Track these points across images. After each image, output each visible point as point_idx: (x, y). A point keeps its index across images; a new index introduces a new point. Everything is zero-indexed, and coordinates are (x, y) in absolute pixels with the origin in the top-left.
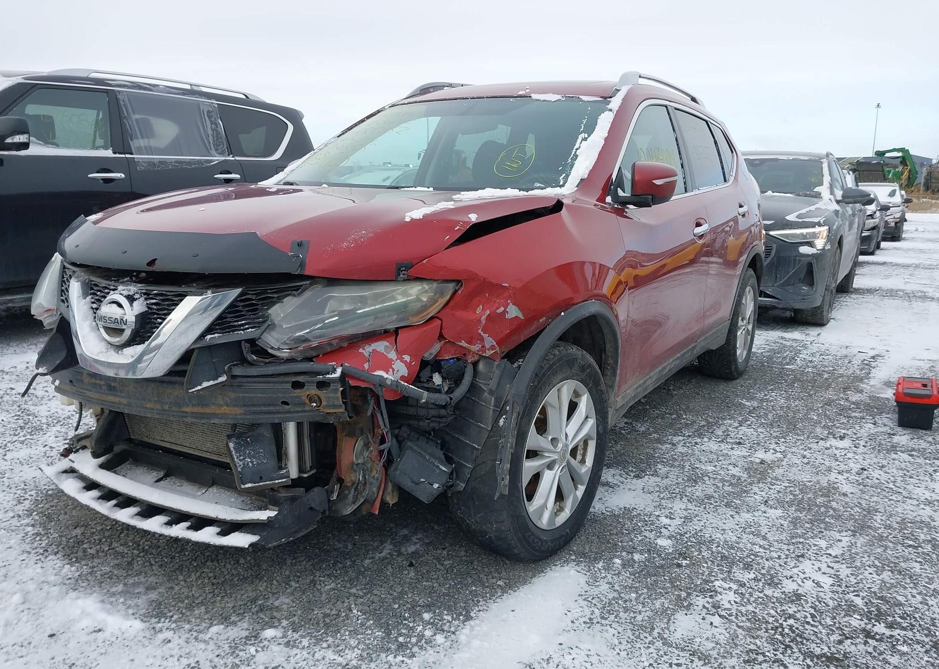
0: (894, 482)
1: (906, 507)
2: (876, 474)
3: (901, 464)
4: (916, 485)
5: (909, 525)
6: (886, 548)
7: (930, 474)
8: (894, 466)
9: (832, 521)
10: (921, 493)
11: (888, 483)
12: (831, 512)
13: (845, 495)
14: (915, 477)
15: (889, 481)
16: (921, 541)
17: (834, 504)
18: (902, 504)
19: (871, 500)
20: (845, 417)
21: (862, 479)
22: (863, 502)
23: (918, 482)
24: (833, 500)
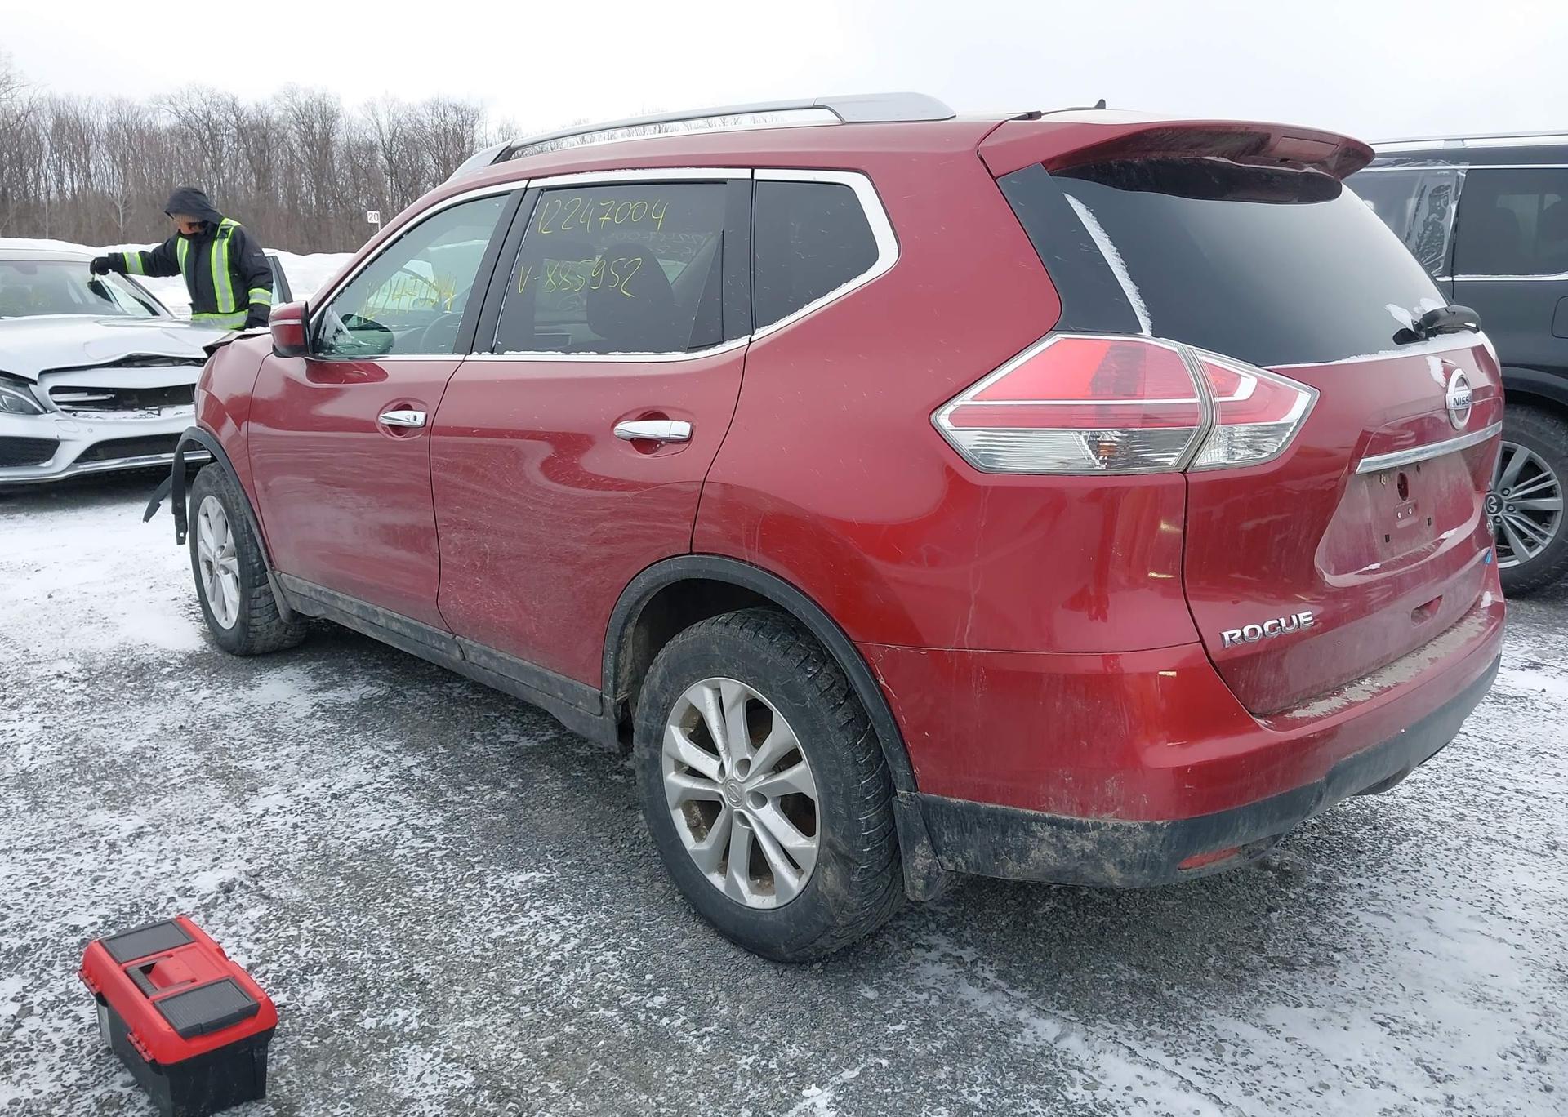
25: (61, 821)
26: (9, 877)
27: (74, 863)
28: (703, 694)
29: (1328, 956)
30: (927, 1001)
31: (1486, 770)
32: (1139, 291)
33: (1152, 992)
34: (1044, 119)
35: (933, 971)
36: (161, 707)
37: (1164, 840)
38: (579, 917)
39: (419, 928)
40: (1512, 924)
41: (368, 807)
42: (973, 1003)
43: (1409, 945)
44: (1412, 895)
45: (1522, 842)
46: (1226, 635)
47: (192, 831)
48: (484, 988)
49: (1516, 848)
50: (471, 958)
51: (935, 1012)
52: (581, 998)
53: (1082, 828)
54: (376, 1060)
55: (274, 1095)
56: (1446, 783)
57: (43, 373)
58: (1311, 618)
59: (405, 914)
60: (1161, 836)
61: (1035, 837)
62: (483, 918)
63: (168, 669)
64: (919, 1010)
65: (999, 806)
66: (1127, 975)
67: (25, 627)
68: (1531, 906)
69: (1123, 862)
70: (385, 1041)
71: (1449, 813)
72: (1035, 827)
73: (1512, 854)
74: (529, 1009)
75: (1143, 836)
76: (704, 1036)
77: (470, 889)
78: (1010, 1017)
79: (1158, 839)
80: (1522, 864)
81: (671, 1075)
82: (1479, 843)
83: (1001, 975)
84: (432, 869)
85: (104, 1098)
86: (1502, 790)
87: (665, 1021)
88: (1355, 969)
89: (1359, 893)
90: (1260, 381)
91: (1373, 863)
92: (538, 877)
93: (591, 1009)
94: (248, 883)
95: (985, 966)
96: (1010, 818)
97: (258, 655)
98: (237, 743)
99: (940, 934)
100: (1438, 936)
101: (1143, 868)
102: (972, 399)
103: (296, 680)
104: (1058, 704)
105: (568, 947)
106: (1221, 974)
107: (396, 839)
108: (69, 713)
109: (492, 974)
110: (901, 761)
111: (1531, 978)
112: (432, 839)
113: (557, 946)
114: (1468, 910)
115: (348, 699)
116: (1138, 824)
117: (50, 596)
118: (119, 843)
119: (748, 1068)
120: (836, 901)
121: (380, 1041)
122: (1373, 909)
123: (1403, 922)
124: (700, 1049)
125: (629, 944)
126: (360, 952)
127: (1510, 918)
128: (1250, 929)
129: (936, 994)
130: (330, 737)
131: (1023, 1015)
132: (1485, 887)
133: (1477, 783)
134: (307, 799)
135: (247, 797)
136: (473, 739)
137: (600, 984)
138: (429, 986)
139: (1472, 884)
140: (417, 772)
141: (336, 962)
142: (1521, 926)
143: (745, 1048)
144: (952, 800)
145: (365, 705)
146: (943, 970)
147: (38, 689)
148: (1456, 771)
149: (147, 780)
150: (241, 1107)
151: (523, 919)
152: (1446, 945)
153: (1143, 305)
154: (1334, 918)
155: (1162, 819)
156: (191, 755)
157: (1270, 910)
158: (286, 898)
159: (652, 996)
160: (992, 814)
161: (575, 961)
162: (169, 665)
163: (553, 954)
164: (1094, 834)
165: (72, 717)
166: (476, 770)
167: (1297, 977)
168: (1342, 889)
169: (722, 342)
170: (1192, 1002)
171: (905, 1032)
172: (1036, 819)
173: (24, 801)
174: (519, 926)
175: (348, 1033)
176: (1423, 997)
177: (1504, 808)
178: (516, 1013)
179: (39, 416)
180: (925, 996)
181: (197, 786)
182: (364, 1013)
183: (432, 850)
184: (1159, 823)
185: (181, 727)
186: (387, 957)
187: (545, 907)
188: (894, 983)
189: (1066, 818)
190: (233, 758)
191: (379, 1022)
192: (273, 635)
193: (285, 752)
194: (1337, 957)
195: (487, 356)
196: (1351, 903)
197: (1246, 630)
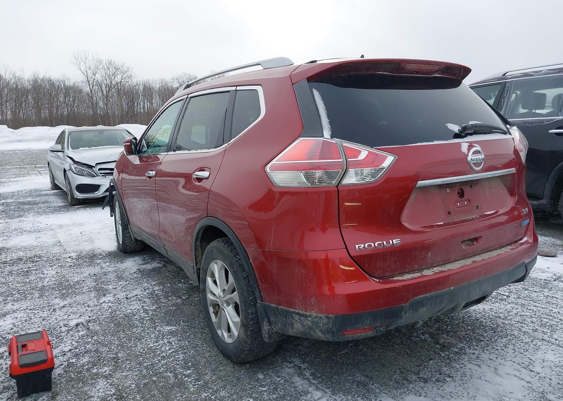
0: (35, 314)
1: (26, 305)
2: (45, 314)
3: (34, 326)
4: (23, 318)
5: (23, 298)
6: (30, 287)
7: (15, 326)
8: (38, 323)
9: (54, 286)
10: (19, 315)
11: (38, 313)
12: (57, 289)
13: (56, 298)
14: (24, 322)
15: (38, 314)
16: (17, 294)
17: (58, 292)
18: (27, 305)
19: (43, 301)
20: (91, 350)
21: (52, 308)
22: (46, 298)
23: (22, 320)
24: (59, 293)
25: (45, 301)
26: (21, 317)
27: (41, 314)
28: (214, 265)
29: (444, 379)
30: (279, 381)
31: (557, 312)
32: (329, 122)
33: (365, 385)
34: (318, 62)
35: (288, 370)
36: (93, 268)
37: (333, 323)
38: (179, 342)
39: (127, 342)
40: (532, 373)
41: (135, 302)
42: (295, 383)
43: (481, 378)
44: (495, 359)
45: (557, 342)
46: (357, 246)
47: (79, 307)
48: (136, 363)
49: (553, 344)
50: (138, 353)
51: (280, 385)
52: (164, 369)
53: (306, 316)
54: (90, 383)
55: (54, 390)
56: (537, 317)
57: (97, 164)
58: (400, 242)
59: (126, 337)
60: (332, 321)
61: (294, 319)
62: (149, 340)
63: (101, 256)
64: (275, 384)
65: (284, 307)
66: (359, 378)
67: (69, 243)
68: (546, 367)
69: (321, 330)
70: (96, 377)
71: (531, 328)
72: (294, 316)
73: (550, 346)
74: (145, 371)
75: (325, 321)
76: (195, 385)
77: (151, 330)
78: (306, 389)
79: (330, 322)
80: (552, 350)
81: (178, 397)
82: (537, 341)
83: (312, 374)
84: (142, 323)
85: (6, 386)
86: (560, 321)
87: (187, 379)
88: (453, 384)
89: (472, 356)
90: (369, 152)
91: (485, 345)
92: (174, 328)
93: (165, 372)
94: (85, 324)
95: (308, 371)
96: (287, 312)
97: (129, 253)
98: (108, 280)
99: (298, 358)
100: (496, 375)
101: (328, 333)
102: (276, 161)
103: (137, 261)
104: (296, 270)
105: (170, 352)
106: (397, 382)
107: (137, 313)
108: (66, 269)
109: (141, 358)
110: (258, 291)
111: (527, 395)
112: (148, 314)
113: (167, 351)
114: (516, 366)
115: (149, 268)
116: (323, 316)
117: (81, 233)
118: (57, 309)
119: (204, 397)
120: (244, 341)
121: (95, 377)
122: (474, 363)
123: (484, 368)
124: (192, 390)
125: (190, 353)
126: (105, 348)
127: (532, 371)
128: (418, 366)
129: (284, 379)
130: (137, 279)
131: (311, 389)
132: (529, 358)
133: (551, 318)
134: (119, 299)
135: (101, 297)
136: (180, 282)
137: (173, 365)
138: (120, 361)
139: (524, 356)
140: (156, 292)
141: (97, 351)
142: (535, 374)
143: (207, 390)
144: (272, 305)
145: (154, 270)
146: (291, 371)
147: (61, 261)
148: (544, 313)
149: (76, 290)
150: (42, 393)
151: (161, 341)
152: (498, 379)
153: (330, 127)
154: (456, 364)
155: (331, 314)
156: (93, 283)
157: (431, 359)
158: (94, 329)
159: (187, 370)
160: (282, 310)
161: (169, 357)
162: (102, 255)
163: (164, 354)
164: (310, 319)
165: (66, 270)
166: (175, 293)
167: (426, 386)
168: (465, 354)
169: (223, 145)
170: (379, 390)
171: (265, 391)
172: (294, 313)
173: (38, 295)
174: (159, 344)
175: (87, 373)
176: (475, 398)
177: (557, 328)
178: (141, 371)
179: (95, 178)
180: (280, 379)
181: (89, 293)
182: (95, 367)
183: (146, 317)
184: (330, 316)
185: (94, 274)
186: (112, 350)
187: (170, 338)
188: (271, 374)
189: (302, 312)
190: (104, 285)
191: (97, 371)
192: (132, 246)
193: (120, 284)
194: (448, 379)
195: (172, 153)
196: (466, 359)
197: (366, 245)
